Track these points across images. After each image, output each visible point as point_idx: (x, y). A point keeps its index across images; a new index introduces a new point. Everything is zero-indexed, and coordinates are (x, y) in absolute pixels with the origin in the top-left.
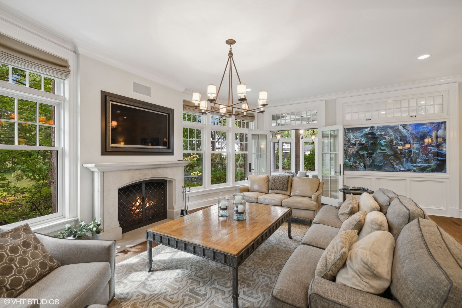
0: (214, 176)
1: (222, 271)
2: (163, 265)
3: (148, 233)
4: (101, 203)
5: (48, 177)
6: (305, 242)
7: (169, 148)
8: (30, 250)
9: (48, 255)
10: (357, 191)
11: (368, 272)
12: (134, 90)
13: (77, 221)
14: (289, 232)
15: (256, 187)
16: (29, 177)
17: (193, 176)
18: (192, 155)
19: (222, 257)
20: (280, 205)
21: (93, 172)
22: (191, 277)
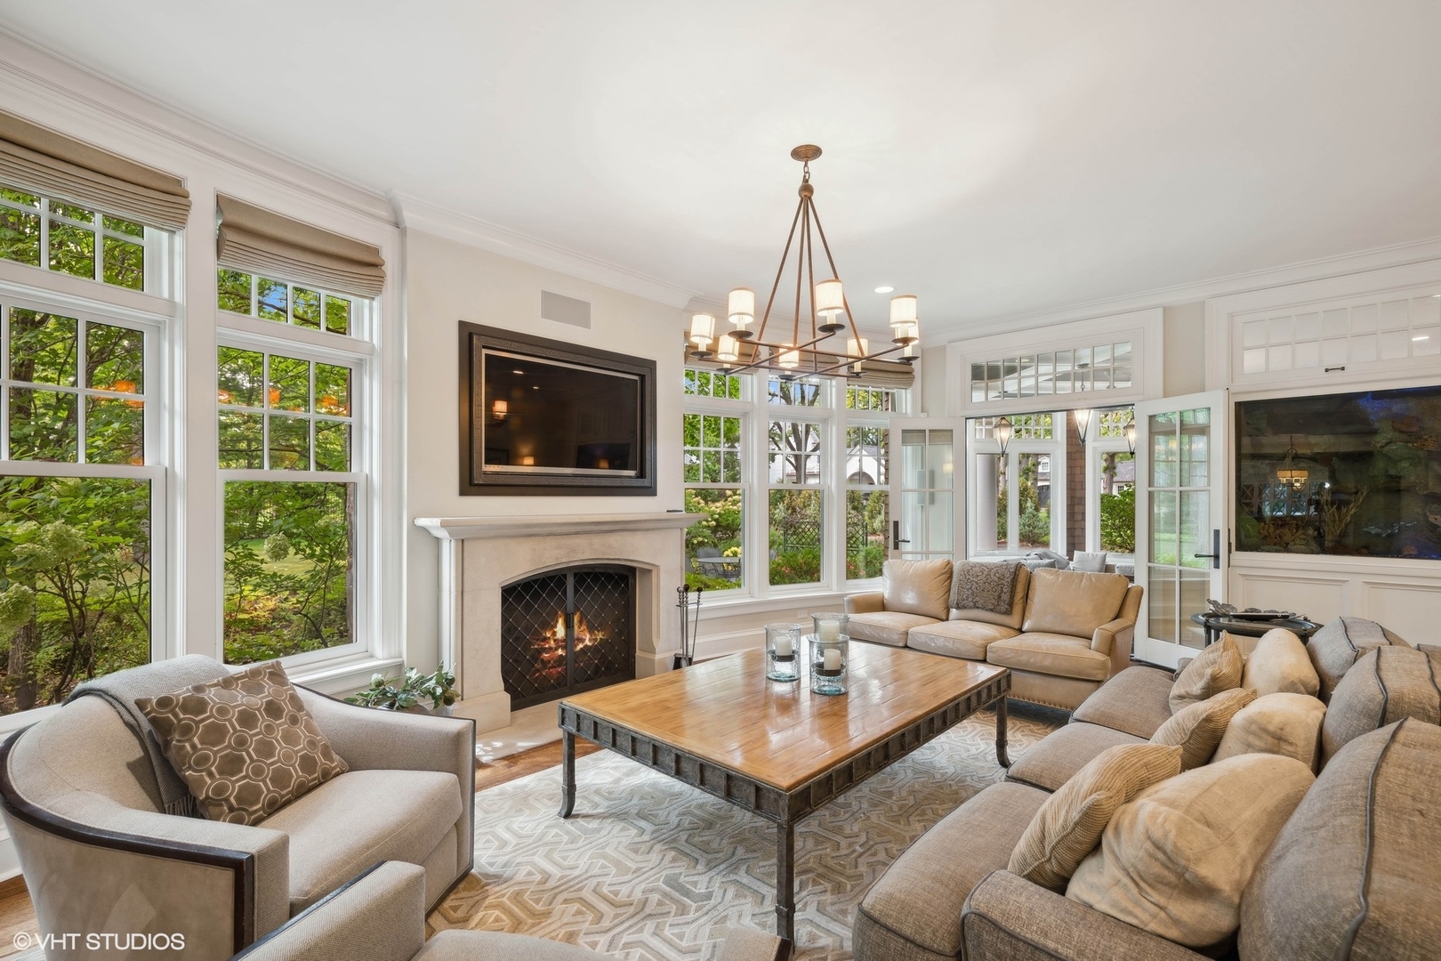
0: (788, 561)
1: (765, 839)
2: (606, 803)
3: (563, 710)
4: (457, 623)
5: (341, 552)
6: (1018, 773)
7: (642, 475)
8: (282, 724)
9: (319, 742)
10: (1254, 624)
11: (1166, 873)
12: (547, 314)
13: (400, 666)
14: (1001, 744)
15: (910, 599)
16: (301, 550)
17: (728, 560)
18: (730, 496)
19: (748, 791)
20: (981, 658)
21: (438, 540)
22: (675, 845)
